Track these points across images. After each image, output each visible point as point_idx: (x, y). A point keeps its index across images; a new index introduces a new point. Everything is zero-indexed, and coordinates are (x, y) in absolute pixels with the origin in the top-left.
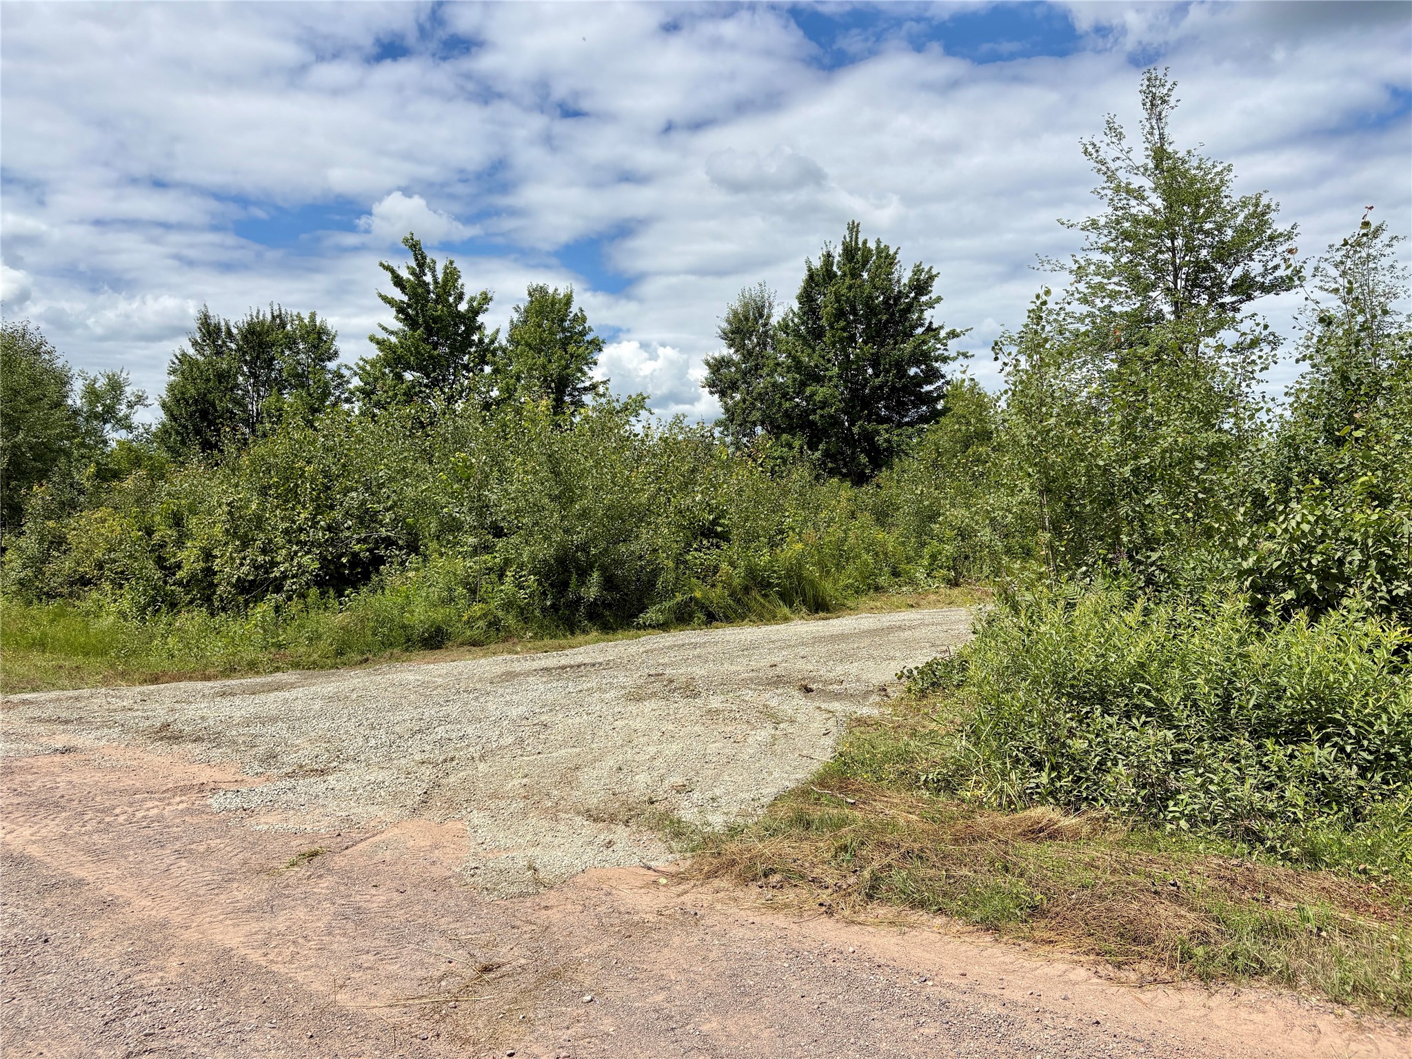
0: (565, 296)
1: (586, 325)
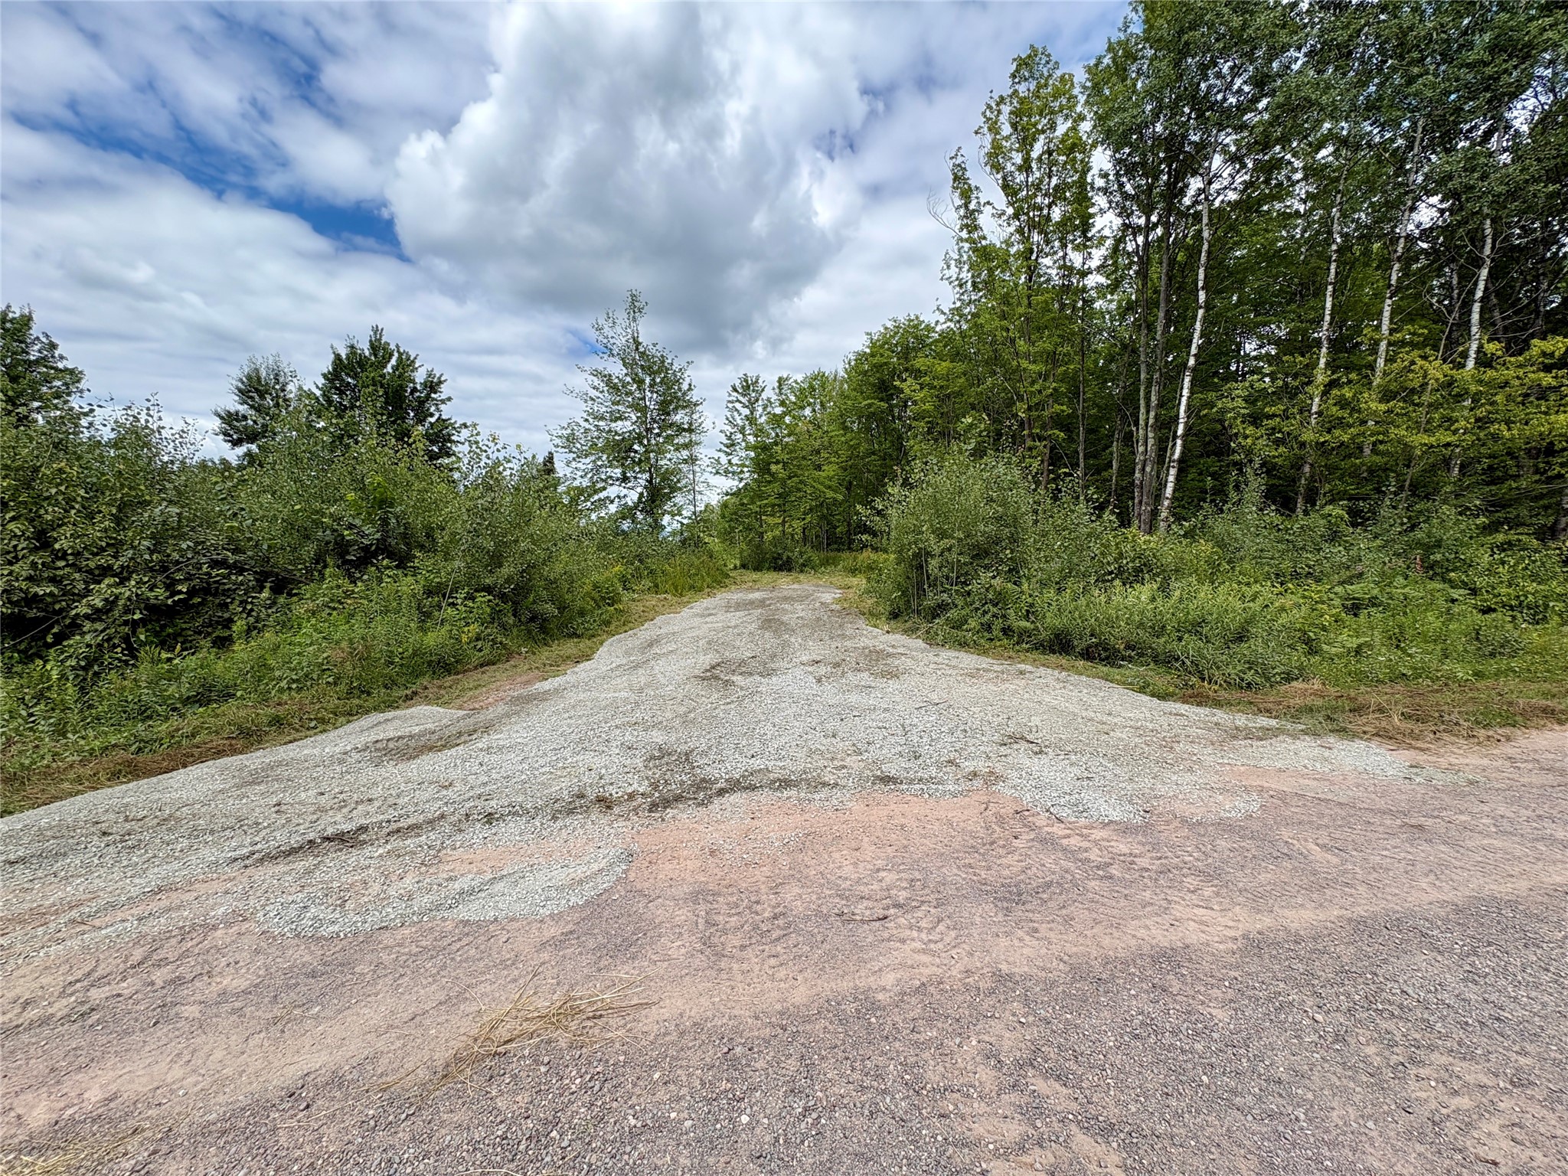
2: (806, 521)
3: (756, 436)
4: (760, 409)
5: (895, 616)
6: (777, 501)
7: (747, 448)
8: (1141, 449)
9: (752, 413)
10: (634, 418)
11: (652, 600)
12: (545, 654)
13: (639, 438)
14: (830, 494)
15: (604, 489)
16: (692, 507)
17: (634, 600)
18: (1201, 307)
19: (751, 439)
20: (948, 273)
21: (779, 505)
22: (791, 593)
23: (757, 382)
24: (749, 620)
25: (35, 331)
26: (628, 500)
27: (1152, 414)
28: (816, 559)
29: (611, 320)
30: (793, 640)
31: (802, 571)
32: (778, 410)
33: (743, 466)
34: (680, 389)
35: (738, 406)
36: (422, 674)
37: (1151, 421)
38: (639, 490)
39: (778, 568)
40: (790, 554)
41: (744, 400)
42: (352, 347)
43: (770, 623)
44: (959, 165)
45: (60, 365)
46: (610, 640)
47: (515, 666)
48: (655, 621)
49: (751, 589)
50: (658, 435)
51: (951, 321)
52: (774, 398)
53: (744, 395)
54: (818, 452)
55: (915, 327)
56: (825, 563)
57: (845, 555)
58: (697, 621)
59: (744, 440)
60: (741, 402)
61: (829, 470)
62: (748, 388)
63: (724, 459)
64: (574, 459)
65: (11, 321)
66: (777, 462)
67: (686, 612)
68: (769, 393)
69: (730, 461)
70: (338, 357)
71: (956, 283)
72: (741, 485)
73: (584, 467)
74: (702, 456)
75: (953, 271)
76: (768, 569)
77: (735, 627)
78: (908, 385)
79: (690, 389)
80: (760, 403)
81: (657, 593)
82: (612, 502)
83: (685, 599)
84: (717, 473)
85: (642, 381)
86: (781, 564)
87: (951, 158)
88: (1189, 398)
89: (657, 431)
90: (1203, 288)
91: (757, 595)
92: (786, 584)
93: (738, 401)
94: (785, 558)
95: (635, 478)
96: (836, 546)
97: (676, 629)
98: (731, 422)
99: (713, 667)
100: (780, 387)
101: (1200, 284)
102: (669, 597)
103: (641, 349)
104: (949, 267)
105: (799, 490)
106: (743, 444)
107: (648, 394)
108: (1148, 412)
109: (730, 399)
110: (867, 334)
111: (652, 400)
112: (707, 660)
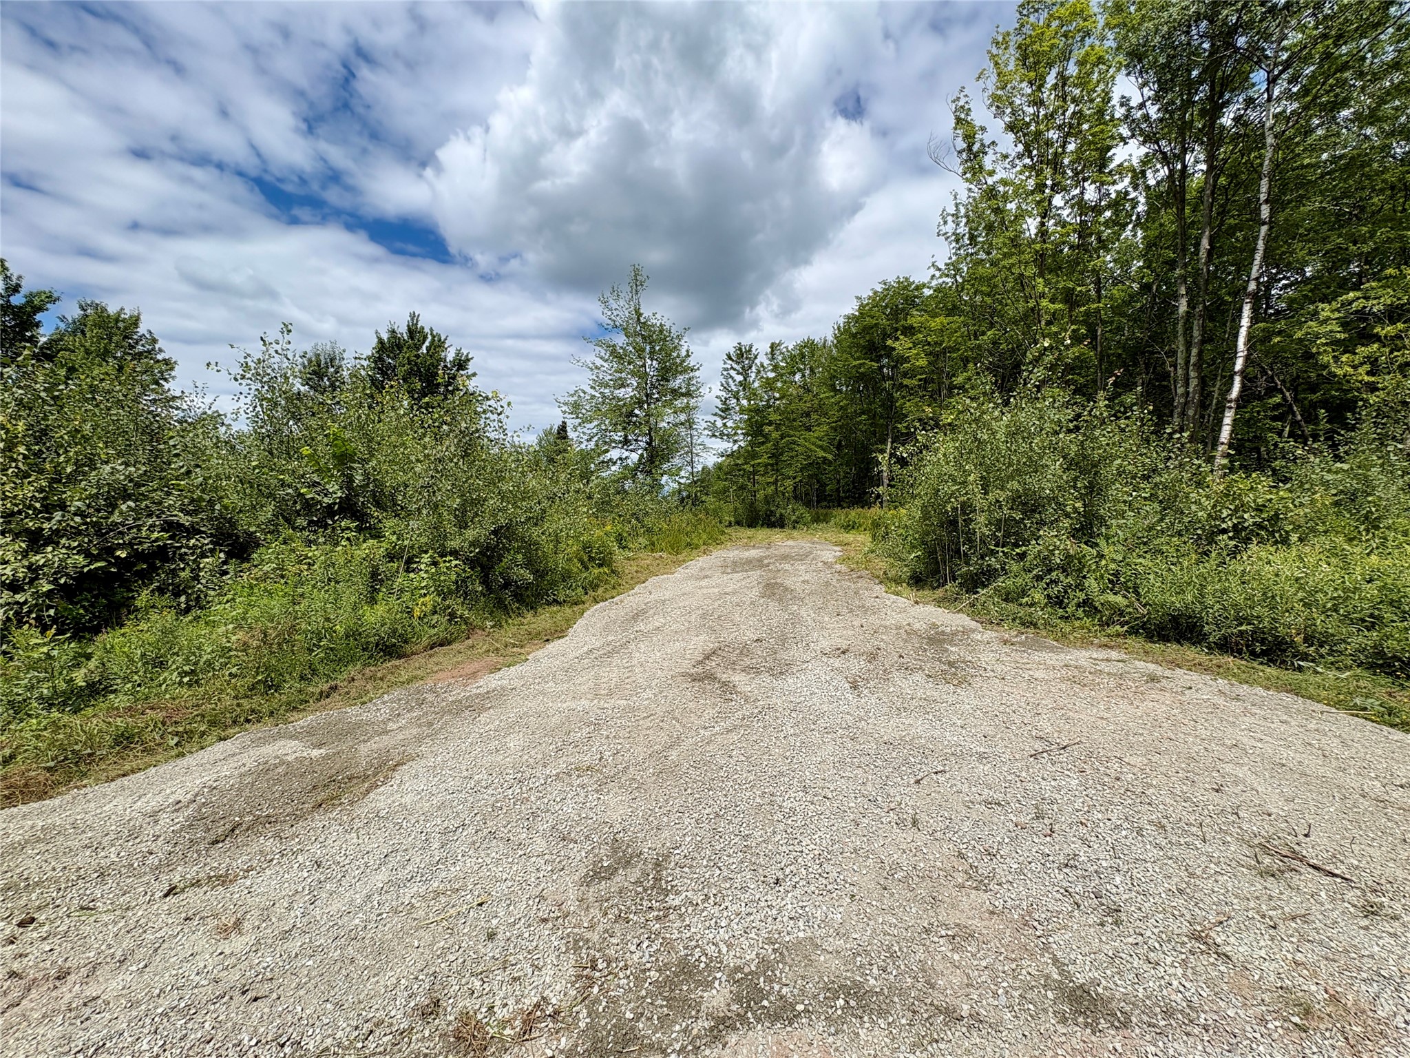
0: (131, 317)
1: (157, 346)
2: (797, 480)
3: (749, 400)
4: (753, 375)
5: (917, 581)
6: (770, 461)
7: (742, 411)
8: (1180, 391)
9: (745, 379)
10: (635, 384)
11: (647, 558)
12: (512, 630)
13: (640, 403)
14: (821, 453)
15: (607, 451)
16: (690, 468)
17: (629, 559)
18: (1264, 223)
19: (745, 402)
20: (944, 229)
21: (772, 465)
22: (788, 550)
23: (750, 350)
24: (747, 585)
25: (142, 329)
26: (629, 461)
27: (1194, 351)
28: (807, 516)
29: (615, 293)
30: (802, 613)
31: (794, 528)
32: (771, 375)
33: (738, 428)
34: (678, 356)
35: (733, 373)
36: (353, 660)
37: (1193, 360)
38: (640, 452)
39: (771, 525)
40: (783, 511)
41: (738, 367)
42: (393, 331)
43: (772, 590)
44: (962, 107)
45: (160, 357)
46: (592, 609)
47: (473, 646)
48: (647, 584)
49: (747, 547)
50: (657, 400)
51: (947, 276)
52: (766, 362)
53: (738, 363)
54: (808, 415)
55: (905, 288)
56: (816, 520)
57: (837, 511)
58: (690, 585)
59: (738, 405)
60: (735, 370)
61: (820, 431)
62: (742, 356)
63: (719, 423)
64: (580, 424)
65: (123, 321)
66: (770, 424)
67: (680, 572)
68: (763, 359)
69: (725, 425)
70: (381, 341)
71: (953, 238)
72: (735, 448)
73: (589, 431)
74: (700, 420)
75: (950, 227)
76: (762, 526)
77: (734, 593)
78: (901, 345)
79: (688, 356)
80: (754, 369)
81: (652, 551)
82: (614, 463)
83: (680, 557)
84: (714, 436)
85: (643, 350)
86: (773, 521)
87: (953, 101)
88: (1249, 327)
89: (656, 396)
90: (1266, 201)
91: (753, 553)
92: (783, 542)
93: (732, 368)
94: (778, 515)
95: (636, 440)
96: (826, 503)
97: (668, 595)
98: (725, 388)
99: (707, 657)
100: (772, 353)
101: (1263, 197)
102: (665, 555)
103: (642, 320)
104: (945, 223)
105: (792, 449)
106: (737, 408)
107: (649, 362)
108: (1188, 351)
109: (726, 366)
110: (857, 298)
111: (652, 366)
112: (700, 643)
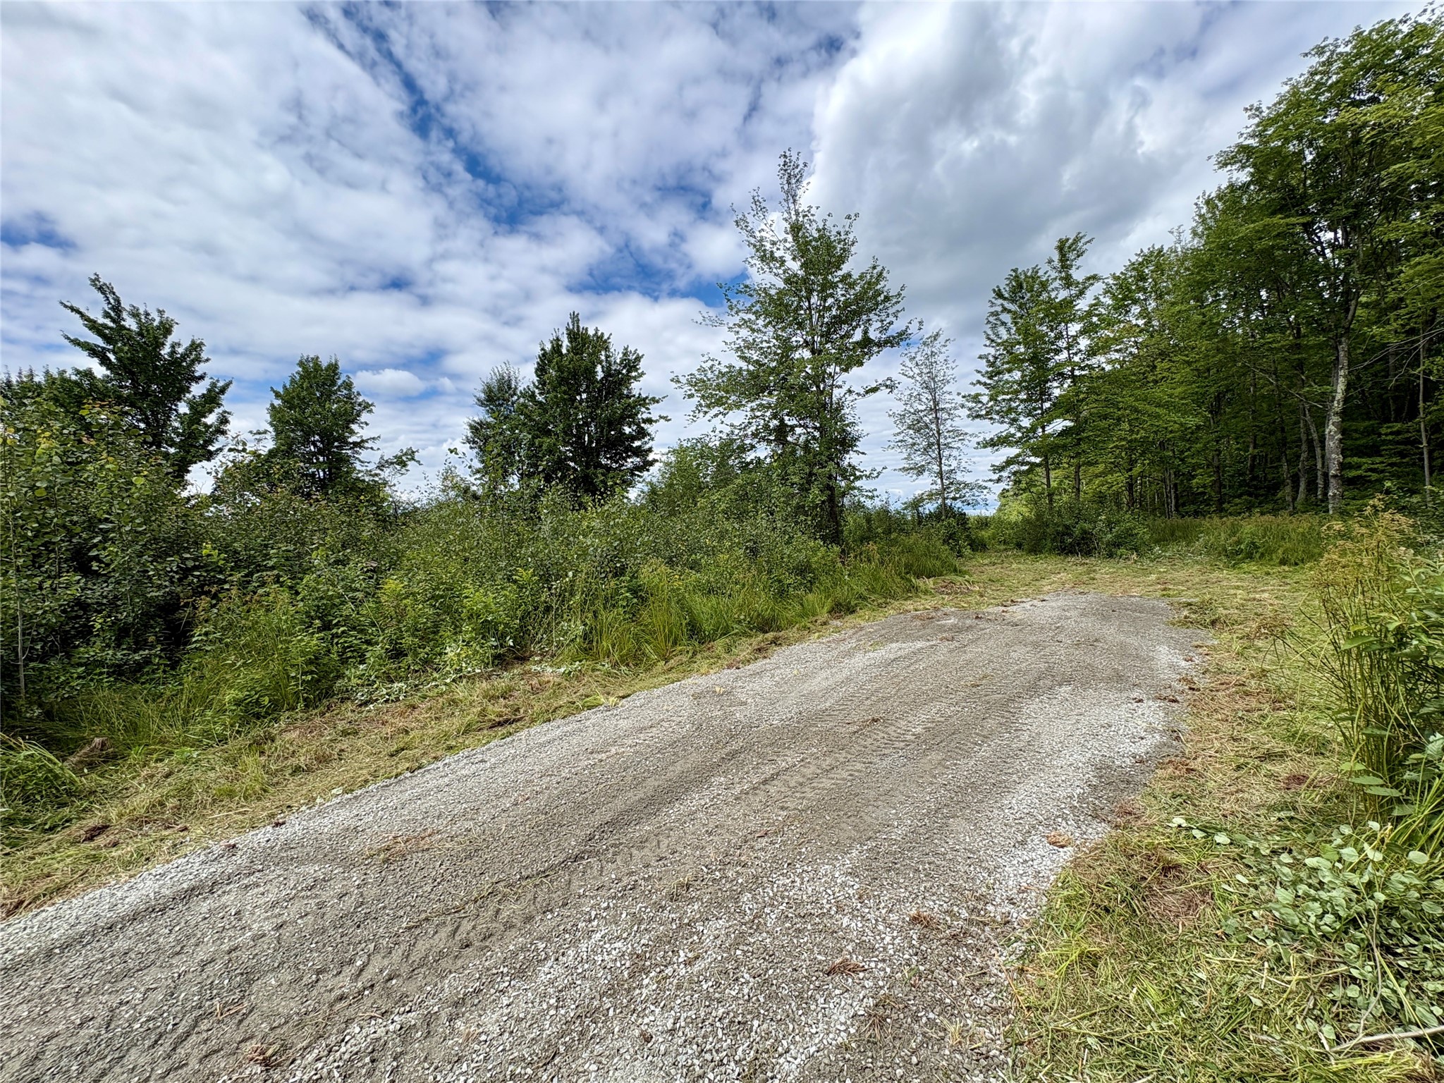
28: (1142, 532)
31: (1111, 555)
35: (1005, 317)
39: (1067, 550)
40: (1087, 526)
41: (1014, 307)
53: (1013, 301)
56: (1164, 539)
60: (1009, 312)
62: (1020, 288)
76: (1051, 551)
93: (1005, 310)
96: (1192, 508)
109: (993, 310)
